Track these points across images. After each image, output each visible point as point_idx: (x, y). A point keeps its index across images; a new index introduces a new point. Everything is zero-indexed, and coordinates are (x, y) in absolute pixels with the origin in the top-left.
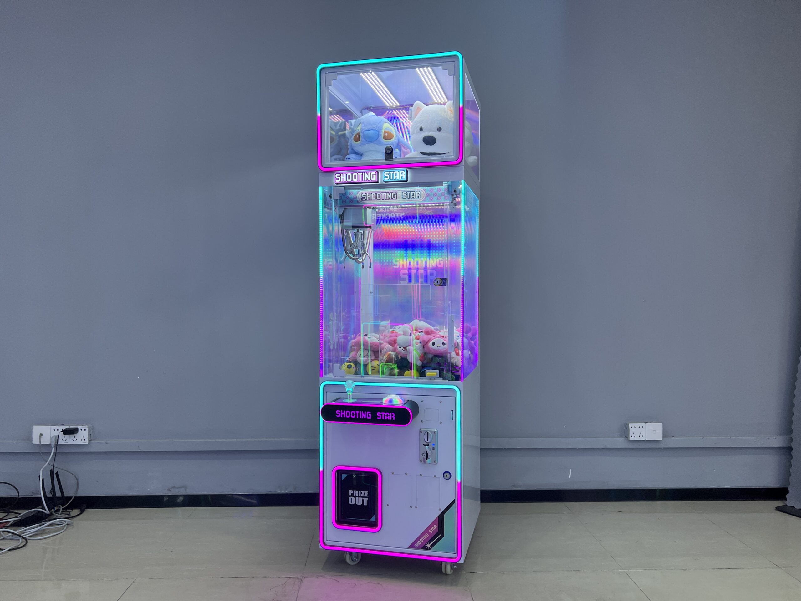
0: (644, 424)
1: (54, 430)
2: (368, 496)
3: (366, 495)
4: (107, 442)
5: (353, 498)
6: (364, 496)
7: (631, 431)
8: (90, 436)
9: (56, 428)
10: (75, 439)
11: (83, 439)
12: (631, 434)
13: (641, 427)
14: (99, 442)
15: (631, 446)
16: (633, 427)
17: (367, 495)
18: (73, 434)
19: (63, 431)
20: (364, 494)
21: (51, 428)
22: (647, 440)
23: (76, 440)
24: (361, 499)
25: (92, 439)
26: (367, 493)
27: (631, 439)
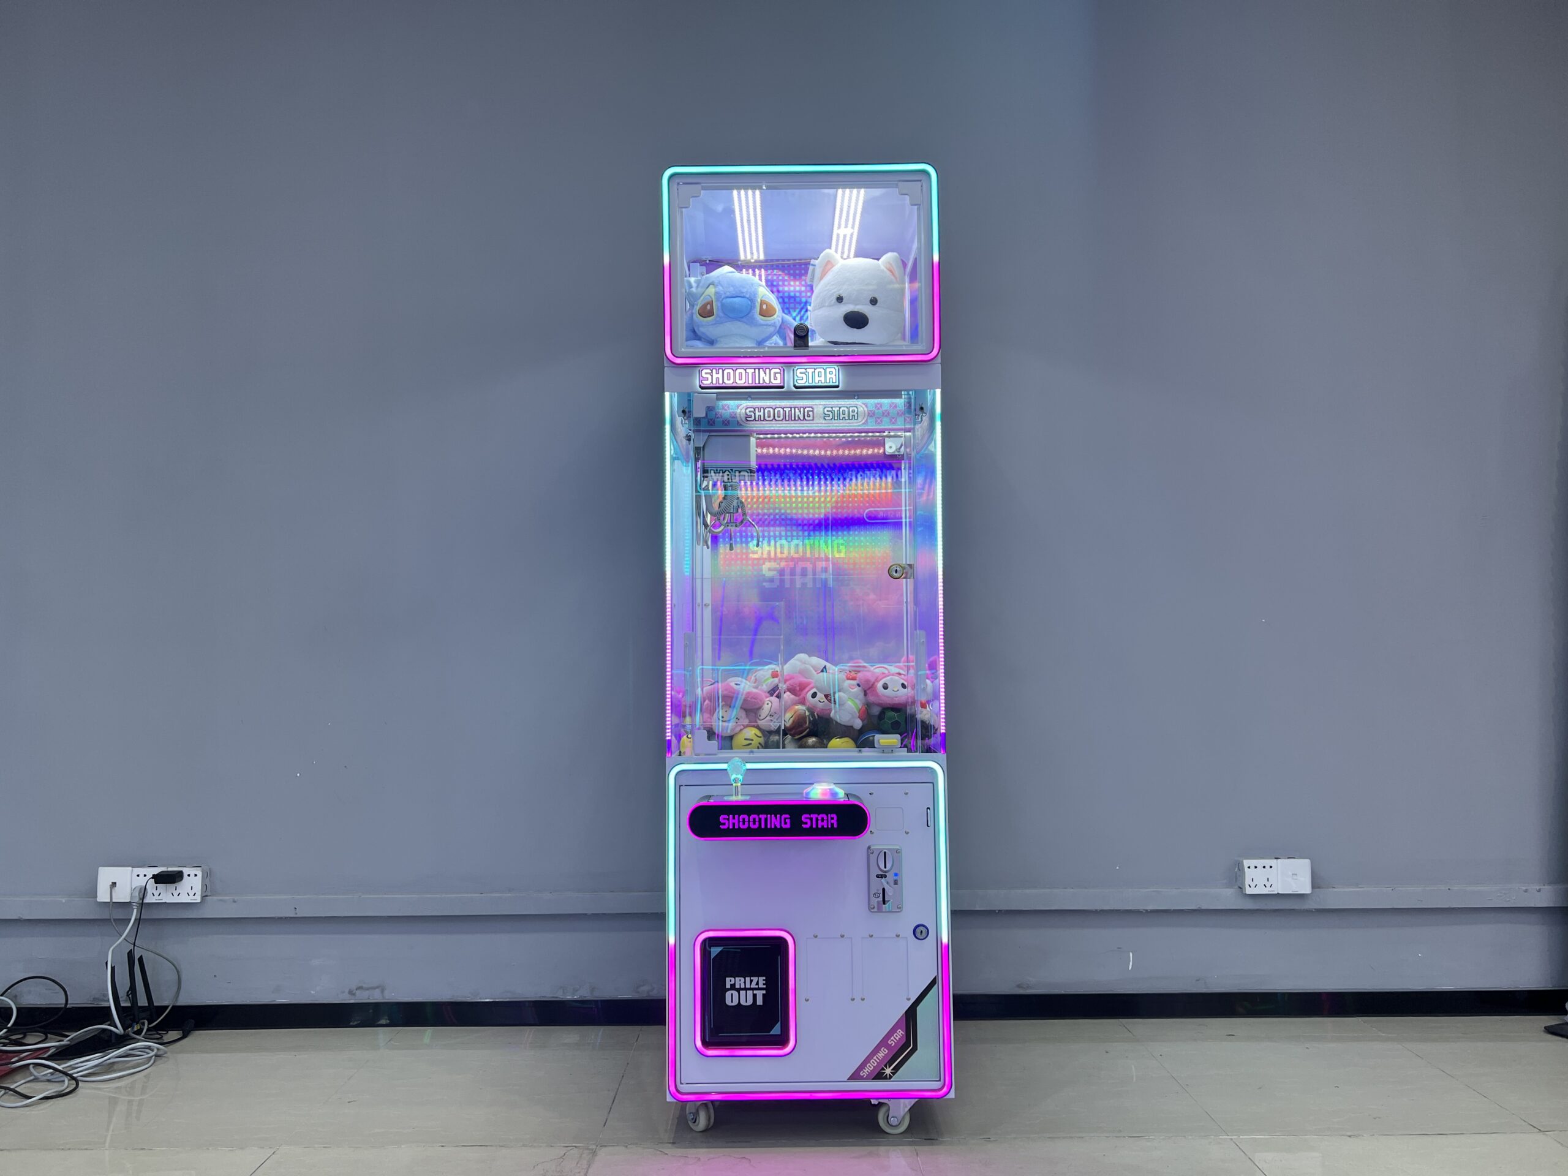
0: (1273, 862)
1: (138, 876)
2: (765, 986)
3: (761, 985)
4: (236, 898)
5: (735, 993)
6: (757, 986)
7: (1249, 874)
8: (205, 887)
9: (141, 871)
10: (176, 894)
11: (191, 894)
12: (1248, 881)
13: (1268, 867)
14: (221, 900)
15: (1250, 905)
16: (1252, 867)
17: (764, 984)
18: (174, 882)
19: (154, 877)
20: (757, 984)
21: (132, 870)
22: (1280, 892)
23: (178, 895)
24: (750, 993)
25: (209, 894)
26: (764, 980)
27: (1249, 891)
